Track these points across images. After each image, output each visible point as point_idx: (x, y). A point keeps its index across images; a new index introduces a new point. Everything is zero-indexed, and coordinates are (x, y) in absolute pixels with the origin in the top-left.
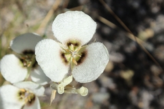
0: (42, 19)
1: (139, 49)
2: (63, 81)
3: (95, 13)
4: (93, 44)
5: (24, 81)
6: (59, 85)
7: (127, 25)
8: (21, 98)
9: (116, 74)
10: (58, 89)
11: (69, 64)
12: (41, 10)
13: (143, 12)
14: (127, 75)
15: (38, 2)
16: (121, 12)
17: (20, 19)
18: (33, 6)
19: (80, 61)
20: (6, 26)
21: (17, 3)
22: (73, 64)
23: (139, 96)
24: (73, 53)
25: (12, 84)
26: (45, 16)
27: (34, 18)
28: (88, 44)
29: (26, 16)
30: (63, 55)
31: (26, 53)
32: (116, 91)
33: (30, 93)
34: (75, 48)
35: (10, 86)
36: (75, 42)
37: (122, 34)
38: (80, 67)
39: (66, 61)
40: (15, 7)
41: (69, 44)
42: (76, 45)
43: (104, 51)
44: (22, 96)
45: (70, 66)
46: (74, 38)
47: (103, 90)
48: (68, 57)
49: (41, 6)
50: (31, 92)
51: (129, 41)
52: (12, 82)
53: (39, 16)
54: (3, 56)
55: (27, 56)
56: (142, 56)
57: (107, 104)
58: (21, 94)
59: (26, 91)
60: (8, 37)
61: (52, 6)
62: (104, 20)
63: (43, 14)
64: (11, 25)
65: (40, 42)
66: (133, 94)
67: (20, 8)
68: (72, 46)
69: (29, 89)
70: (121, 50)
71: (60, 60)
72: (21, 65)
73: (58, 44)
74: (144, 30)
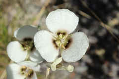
0: (37, 14)
1: (108, 34)
2: (55, 61)
3: (75, 8)
4: (77, 33)
5: (25, 60)
6: (53, 64)
7: (99, 16)
8: (23, 73)
9: (92, 52)
10: (52, 67)
11: (59, 49)
12: (36, 7)
13: (111, 6)
14: (100, 53)
15: (34, 1)
16: (94, 6)
17: (21, 14)
18: (30, 4)
19: (67, 46)
20: (11, 19)
21: (19, 2)
22: (62, 48)
23: (109, 68)
24: (62, 40)
25: (16, 63)
26: (39, 11)
27: (31, 13)
28: (72, 33)
29: (26, 12)
30: (54, 42)
31: (26, 40)
32: (93, 65)
33: (29, 70)
34: (63, 36)
35: (15, 64)
36: (63, 32)
37: (95, 23)
38: (68, 50)
39: (57, 46)
40: (17, 5)
41: (59, 34)
42: (64, 34)
43: (85, 38)
44: (24, 72)
45: (60, 50)
46: (62, 29)
47: (83, 64)
48: (58, 43)
49: (36, 4)
50: (30, 68)
51: (101, 28)
52: (16, 62)
53: (35, 11)
54: (9, 42)
55: (26, 43)
56: (110, 39)
57: (86, 74)
58: (23, 70)
59: (26, 68)
60: (13, 27)
61: (44, 4)
62: (82, 13)
63: (37, 10)
64: (15, 18)
65: (37, 33)
66: (105, 67)
67: (21, 6)
68: (61, 35)
69: (29, 66)
70: (95, 35)
71: (52, 46)
72: (23, 49)
73: (50, 34)
74: (112, 19)
